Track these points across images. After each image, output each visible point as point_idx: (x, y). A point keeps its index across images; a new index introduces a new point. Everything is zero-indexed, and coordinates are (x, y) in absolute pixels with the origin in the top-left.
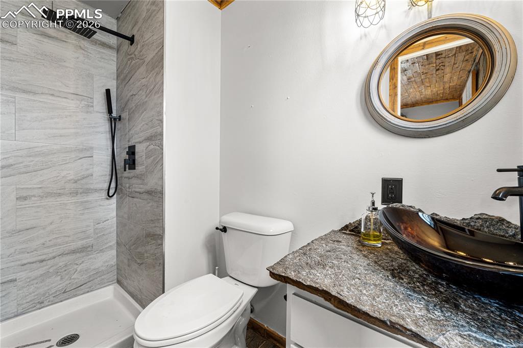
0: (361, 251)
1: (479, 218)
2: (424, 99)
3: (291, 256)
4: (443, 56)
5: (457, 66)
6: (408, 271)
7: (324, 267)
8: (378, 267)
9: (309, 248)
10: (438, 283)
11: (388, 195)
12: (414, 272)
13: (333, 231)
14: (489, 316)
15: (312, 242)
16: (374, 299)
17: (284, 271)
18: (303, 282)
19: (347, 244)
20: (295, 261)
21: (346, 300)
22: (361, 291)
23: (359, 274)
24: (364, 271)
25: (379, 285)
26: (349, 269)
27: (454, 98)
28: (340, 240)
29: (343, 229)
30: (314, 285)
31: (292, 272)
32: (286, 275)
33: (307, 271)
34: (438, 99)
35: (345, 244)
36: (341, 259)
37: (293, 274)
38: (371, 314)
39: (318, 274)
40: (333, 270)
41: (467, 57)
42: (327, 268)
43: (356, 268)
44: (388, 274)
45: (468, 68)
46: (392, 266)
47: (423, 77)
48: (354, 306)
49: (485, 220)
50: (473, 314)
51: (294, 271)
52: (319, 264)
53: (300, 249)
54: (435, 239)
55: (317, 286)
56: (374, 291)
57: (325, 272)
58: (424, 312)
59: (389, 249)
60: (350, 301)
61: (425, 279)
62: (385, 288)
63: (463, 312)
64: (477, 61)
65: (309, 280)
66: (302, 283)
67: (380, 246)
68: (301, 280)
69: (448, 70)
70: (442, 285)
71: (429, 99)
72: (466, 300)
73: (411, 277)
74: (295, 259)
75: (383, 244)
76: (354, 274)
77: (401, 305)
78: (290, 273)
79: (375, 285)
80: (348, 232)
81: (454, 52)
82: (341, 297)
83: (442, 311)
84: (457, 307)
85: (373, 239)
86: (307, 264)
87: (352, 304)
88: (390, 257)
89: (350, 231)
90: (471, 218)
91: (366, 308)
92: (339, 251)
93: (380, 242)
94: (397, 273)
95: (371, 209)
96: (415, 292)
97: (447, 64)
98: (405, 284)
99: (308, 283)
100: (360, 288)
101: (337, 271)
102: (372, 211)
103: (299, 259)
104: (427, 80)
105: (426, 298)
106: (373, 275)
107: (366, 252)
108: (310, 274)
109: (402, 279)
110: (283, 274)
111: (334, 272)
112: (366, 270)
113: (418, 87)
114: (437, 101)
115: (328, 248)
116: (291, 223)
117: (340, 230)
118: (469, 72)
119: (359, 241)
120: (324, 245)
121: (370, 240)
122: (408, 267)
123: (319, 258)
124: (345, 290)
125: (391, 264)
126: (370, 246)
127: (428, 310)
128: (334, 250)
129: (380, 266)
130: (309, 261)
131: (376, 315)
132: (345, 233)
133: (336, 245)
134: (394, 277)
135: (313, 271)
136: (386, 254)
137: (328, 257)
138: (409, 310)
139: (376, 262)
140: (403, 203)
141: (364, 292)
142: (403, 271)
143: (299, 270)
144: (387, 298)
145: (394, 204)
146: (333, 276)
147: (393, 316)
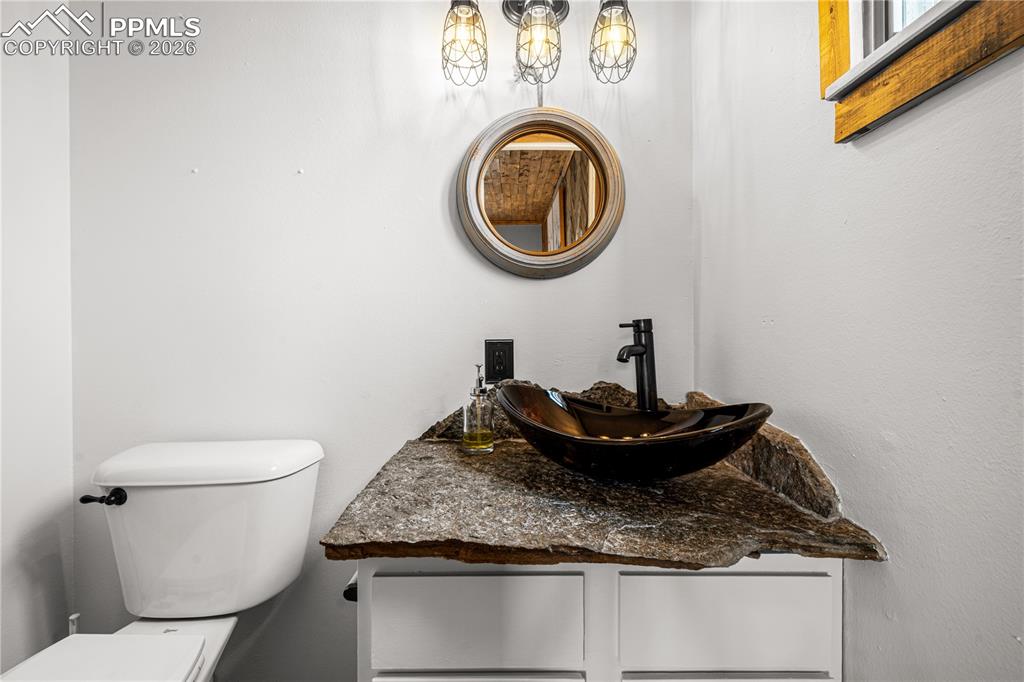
0: (470, 464)
1: (598, 388)
2: (502, 216)
3: (358, 505)
4: (529, 156)
5: (542, 174)
6: (541, 476)
7: (428, 505)
8: (504, 482)
9: (383, 481)
10: (576, 482)
11: (494, 368)
12: (547, 475)
13: (409, 443)
14: (633, 501)
15: (384, 468)
16: (521, 525)
17: (359, 534)
18: (406, 540)
19: (442, 460)
20: (370, 510)
21: (486, 542)
22: (500, 522)
23: (486, 498)
24: (490, 493)
25: (520, 504)
26: (468, 496)
27: (536, 221)
28: (429, 454)
29: (426, 435)
30: (428, 539)
31: (378, 531)
32: (368, 540)
33: (403, 520)
34: (519, 218)
35: (441, 460)
36: (449, 484)
37: (380, 533)
38: (528, 546)
39: (424, 520)
40: (445, 505)
41: (553, 166)
42: (435, 505)
43: (477, 492)
44: (522, 486)
45: (554, 182)
46: (521, 474)
47: (503, 180)
48: (501, 546)
49: (604, 390)
50: (621, 505)
51: (381, 528)
52: (417, 502)
53: (367, 487)
54: (573, 426)
55: (435, 537)
56: (516, 515)
57: (433, 512)
58: (580, 520)
59: (505, 453)
60: (493, 541)
61: (563, 481)
62: (528, 506)
63: (612, 505)
64: (563, 175)
65: (415, 533)
66: (407, 543)
67: (491, 450)
68: (401, 539)
69: (532, 178)
70: (581, 482)
71: (507, 216)
72: (609, 492)
73: (548, 483)
74: (370, 507)
75: (495, 446)
76: (479, 502)
77: (554, 521)
78: (375, 533)
79: (515, 507)
80: (435, 439)
81: (540, 155)
82: (479, 541)
83: (596, 512)
84: (604, 502)
85: (480, 442)
86: (396, 508)
87: (497, 544)
88: (512, 463)
89: (438, 437)
90: (591, 389)
91: (518, 542)
92: (439, 473)
93: (491, 445)
94: (531, 482)
95: (477, 393)
96: (561, 499)
97: (532, 170)
98: (545, 494)
99: (417, 539)
100: (497, 518)
101: (452, 505)
102: (478, 396)
103: (378, 505)
104: (508, 187)
105: (573, 502)
106: (506, 494)
107: (478, 465)
108: (412, 524)
109: (540, 488)
110: (361, 541)
111: (448, 508)
112: (493, 490)
113: (496, 194)
114: (517, 221)
115: (417, 473)
116: (316, 443)
117: (420, 439)
118: (555, 187)
119: (460, 451)
120: (407, 469)
121: (477, 444)
122: (538, 470)
123: (412, 494)
124: (479, 528)
125: (517, 472)
126: (478, 454)
127: (583, 516)
128: (429, 474)
129: (505, 478)
130: (398, 503)
131: (533, 545)
132: (431, 443)
133: (426, 465)
134: (530, 488)
135: (414, 517)
136: (505, 460)
137: (427, 488)
138: (565, 524)
139: (499, 476)
140: (515, 378)
141: (505, 521)
142: (536, 477)
143: (389, 523)
144: (536, 518)
145: (504, 381)
146: (449, 515)
147: (554, 538)
